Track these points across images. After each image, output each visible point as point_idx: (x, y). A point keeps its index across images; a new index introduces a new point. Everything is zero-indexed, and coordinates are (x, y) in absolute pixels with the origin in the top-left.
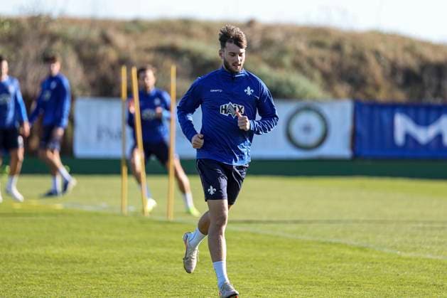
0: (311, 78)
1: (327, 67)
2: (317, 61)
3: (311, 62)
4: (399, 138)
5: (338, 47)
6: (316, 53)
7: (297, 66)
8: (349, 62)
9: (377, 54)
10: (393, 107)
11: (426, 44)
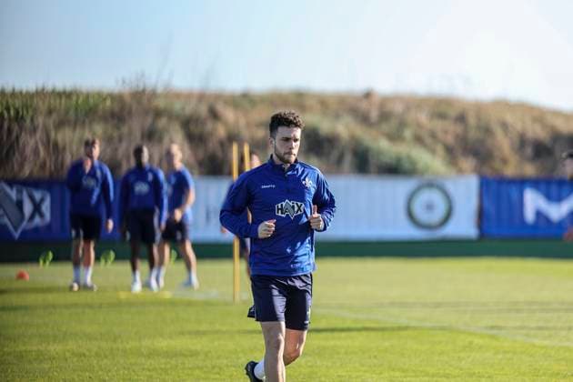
0: (433, 152)
1: (450, 139)
2: (440, 135)
3: (433, 135)
4: (530, 215)
5: (461, 118)
6: (438, 125)
7: (418, 140)
8: (473, 134)
9: (504, 126)
10: (522, 182)
11: (557, 113)
